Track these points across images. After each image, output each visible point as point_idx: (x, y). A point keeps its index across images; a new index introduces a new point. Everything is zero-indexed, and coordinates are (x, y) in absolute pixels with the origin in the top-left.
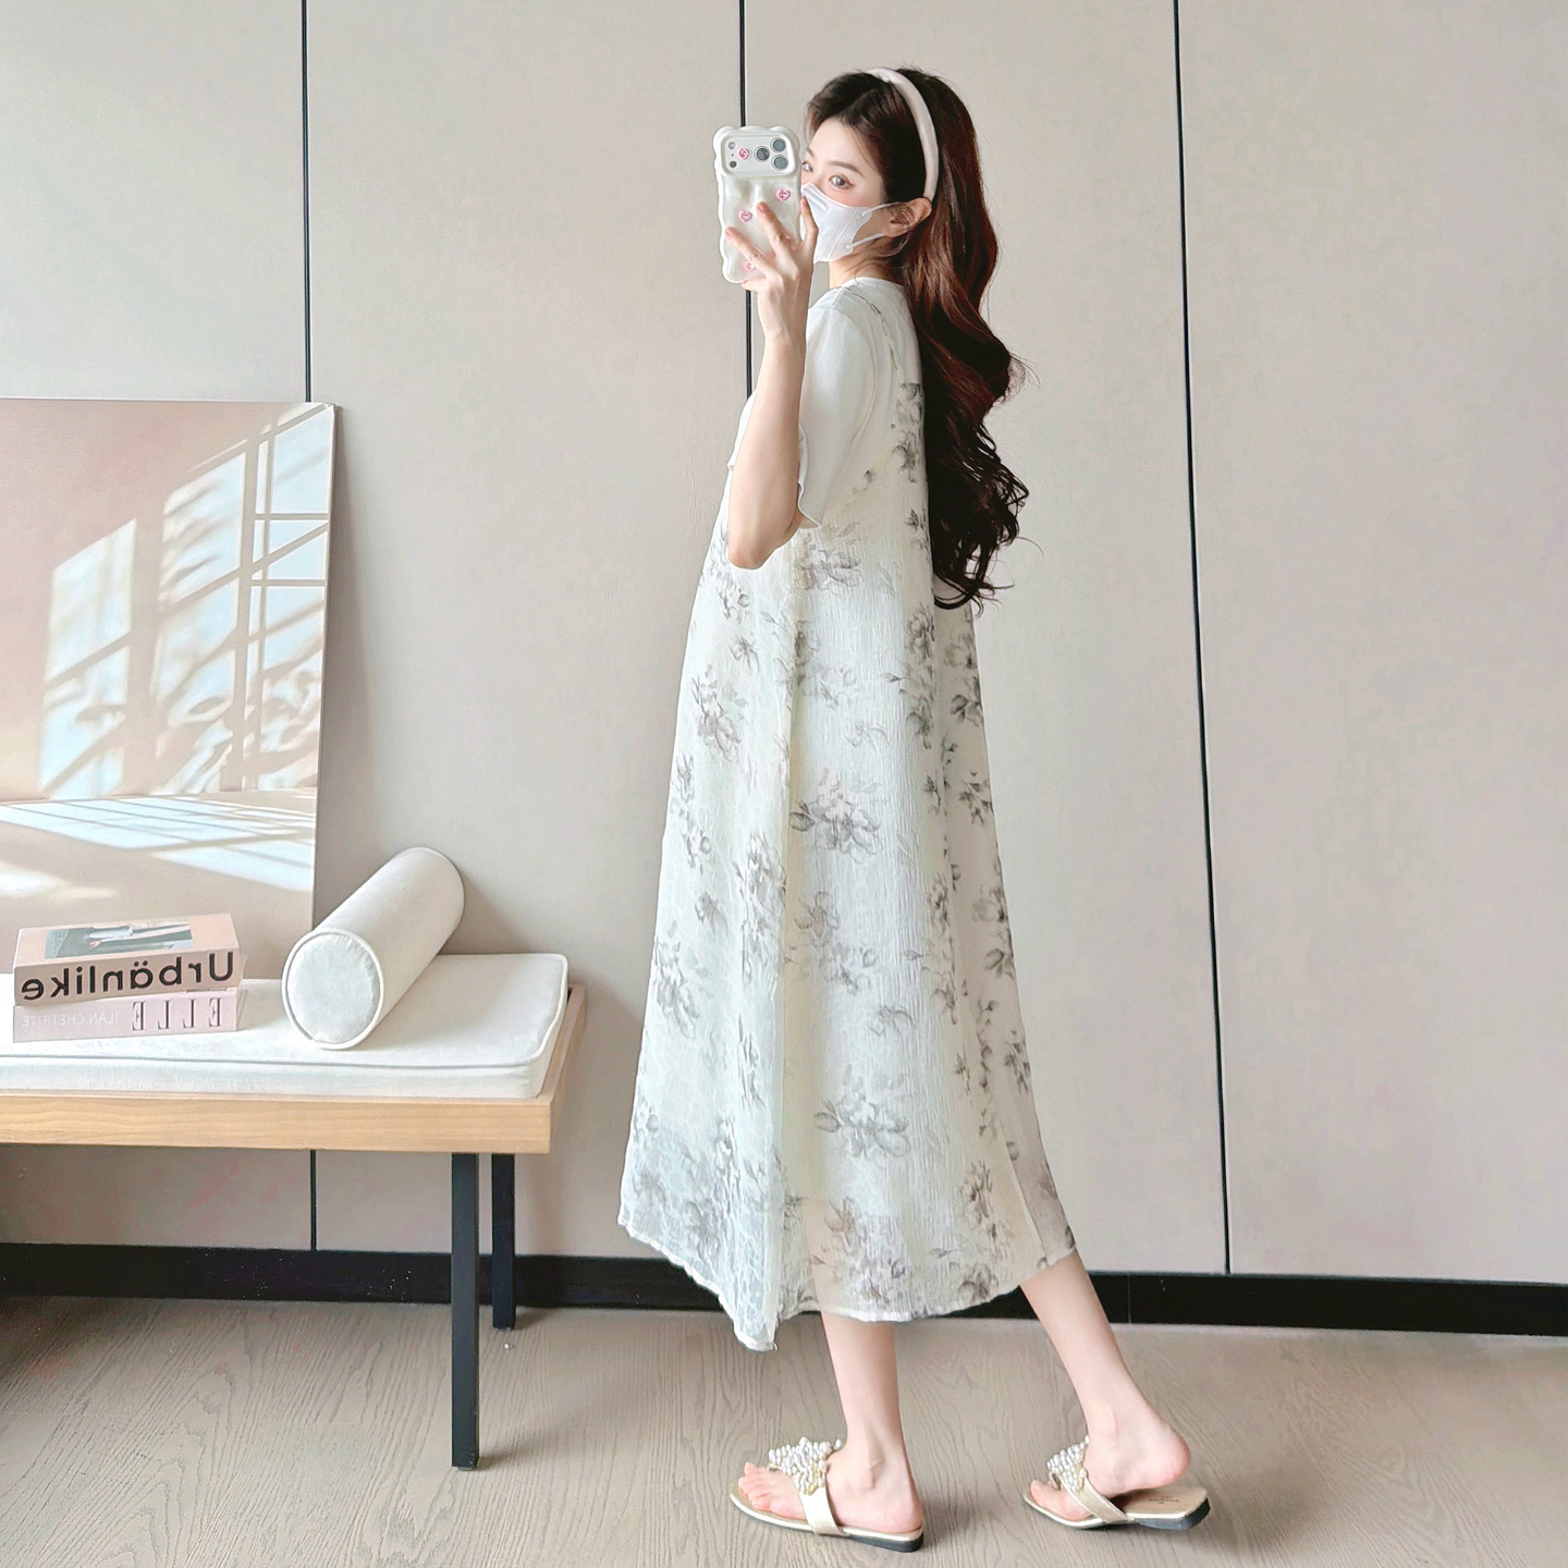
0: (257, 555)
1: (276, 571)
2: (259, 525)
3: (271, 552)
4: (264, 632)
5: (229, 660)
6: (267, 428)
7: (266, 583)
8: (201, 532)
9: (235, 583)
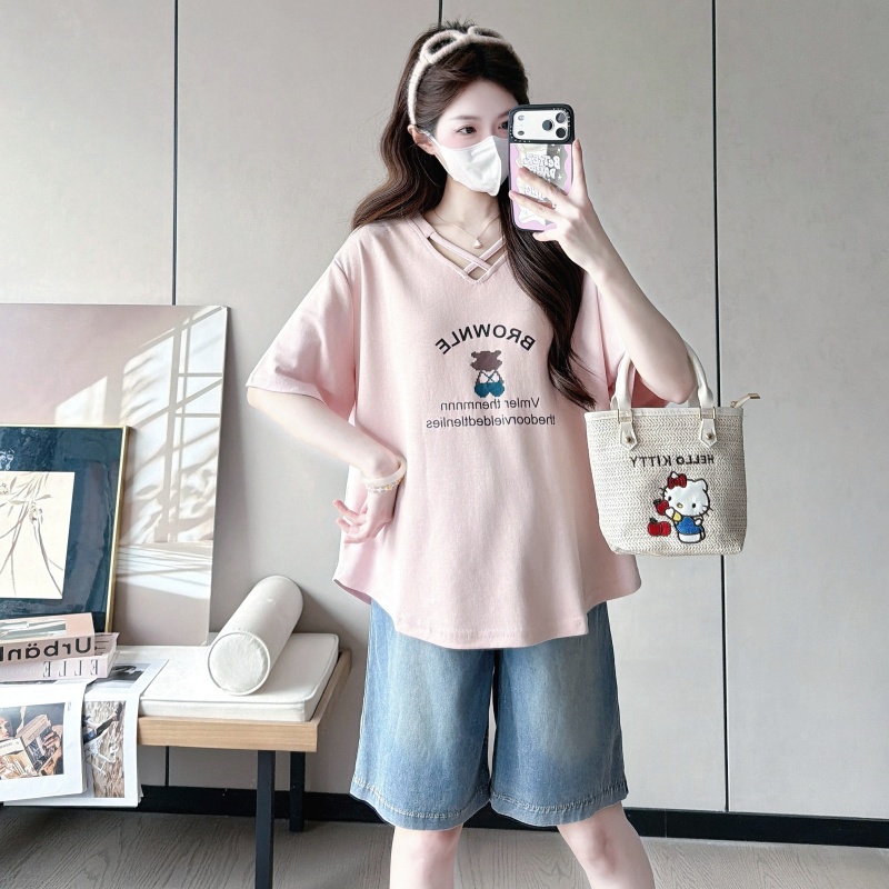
0: (179, 398)
1: (190, 408)
2: (181, 380)
3: (188, 395)
4: (182, 446)
5: (162, 462)
6: (187, 321)
7: (184, 415)
8: (145, 385)
9: (166, 416)
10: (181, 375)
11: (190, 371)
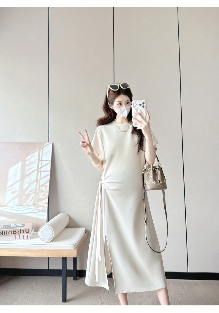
0: (40, 167)
1: (43, 169)
2: (40, 162)
3: (42, 166)
4: (40, 179)
5: (35, 184)
6: (42, 147)
7: (41, 171)
8: (31, 163)
9: (36, 171)
10: (40, 161)
11: (42, 160)
